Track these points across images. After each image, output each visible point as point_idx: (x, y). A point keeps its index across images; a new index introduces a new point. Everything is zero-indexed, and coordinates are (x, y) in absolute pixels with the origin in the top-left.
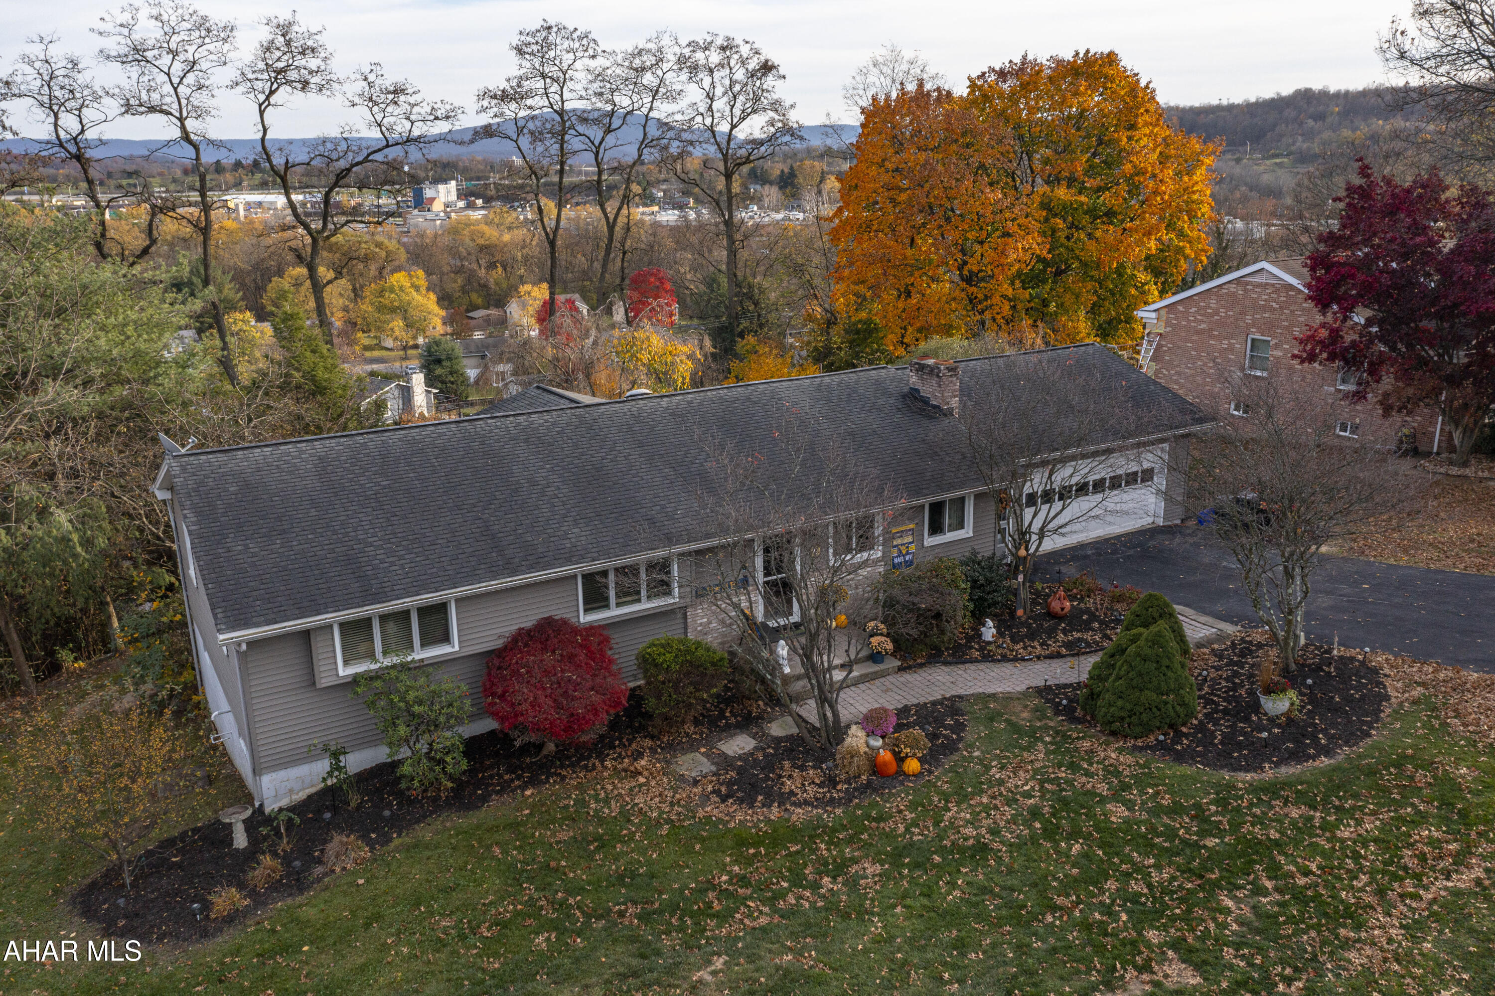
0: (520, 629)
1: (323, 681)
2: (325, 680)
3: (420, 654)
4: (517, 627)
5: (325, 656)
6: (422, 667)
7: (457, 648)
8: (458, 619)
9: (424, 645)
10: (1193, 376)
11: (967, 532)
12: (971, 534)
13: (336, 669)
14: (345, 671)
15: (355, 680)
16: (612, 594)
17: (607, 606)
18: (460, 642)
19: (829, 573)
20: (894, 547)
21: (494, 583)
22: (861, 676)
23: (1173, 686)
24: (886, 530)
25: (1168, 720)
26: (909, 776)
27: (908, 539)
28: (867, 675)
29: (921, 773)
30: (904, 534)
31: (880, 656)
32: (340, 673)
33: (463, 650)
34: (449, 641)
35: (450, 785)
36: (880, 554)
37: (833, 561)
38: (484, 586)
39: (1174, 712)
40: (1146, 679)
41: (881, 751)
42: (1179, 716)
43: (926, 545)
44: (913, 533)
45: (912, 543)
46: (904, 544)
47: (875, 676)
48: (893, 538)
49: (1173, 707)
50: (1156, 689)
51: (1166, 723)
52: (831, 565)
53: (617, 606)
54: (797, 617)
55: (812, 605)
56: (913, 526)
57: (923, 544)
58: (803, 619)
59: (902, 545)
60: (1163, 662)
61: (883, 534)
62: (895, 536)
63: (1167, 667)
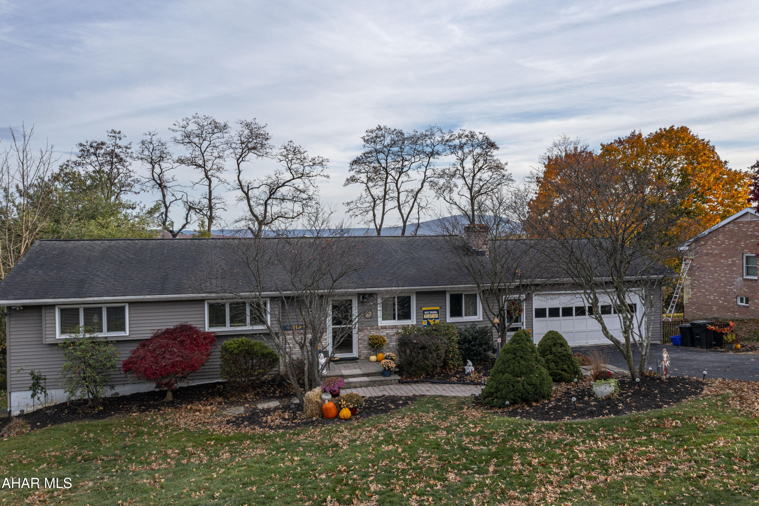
0: (167, 329)
1: (47, 340)
2: (49, 341)
3: (105, 334)
4: (165, 328)
5: (49, 325)
6: (107, 342)
7: (128, 334)
8: (129, 317)
9: (109, 330)
10: (713, 283)
11: (479, 317)
12: (481, 319)
13: (55, 334)
14: (59, 335)
15: (65, 345)
16: (228, 318)
17: (224, 324)
18: (130, 331)
19: (377, 329)
20: (424, 319)
21: (148, 297)
22: (371, 381)
23: (524, 371)
24: (419, 308)
25: (520, 395)
26: (342, 419)
27: (434, 315)
28: (375, 382)
29: (350, 419)
30: (432, 312)
31: (386, 372)
32: (57, 337)
33: (131, 336)
34: (124, 329)
35: (101, 408)
36: (415, 323)
37: (381, 323)
38: (142, 297)
39: (524, 389)
40: (506, 365)
41: (326, 401)
42: (528, 393)
43: (448, 321)
44: (438, 313)
45: (438, 319)
46: (432, 319)
47: (381, 383)
48: (424, 314)
49: (523, 385)
50: (512, 372)
51: (519, 397)
52: (379, 324)
53: (231, 326)
54: (355, 354)
55: (366, 347)
56: (438, 308)
57: (446, 320)
58: (360, 356)
59: (430, 319)
60: (518, 354)
61: (417, 310)
62: (425, 313)
63: (521, 357)
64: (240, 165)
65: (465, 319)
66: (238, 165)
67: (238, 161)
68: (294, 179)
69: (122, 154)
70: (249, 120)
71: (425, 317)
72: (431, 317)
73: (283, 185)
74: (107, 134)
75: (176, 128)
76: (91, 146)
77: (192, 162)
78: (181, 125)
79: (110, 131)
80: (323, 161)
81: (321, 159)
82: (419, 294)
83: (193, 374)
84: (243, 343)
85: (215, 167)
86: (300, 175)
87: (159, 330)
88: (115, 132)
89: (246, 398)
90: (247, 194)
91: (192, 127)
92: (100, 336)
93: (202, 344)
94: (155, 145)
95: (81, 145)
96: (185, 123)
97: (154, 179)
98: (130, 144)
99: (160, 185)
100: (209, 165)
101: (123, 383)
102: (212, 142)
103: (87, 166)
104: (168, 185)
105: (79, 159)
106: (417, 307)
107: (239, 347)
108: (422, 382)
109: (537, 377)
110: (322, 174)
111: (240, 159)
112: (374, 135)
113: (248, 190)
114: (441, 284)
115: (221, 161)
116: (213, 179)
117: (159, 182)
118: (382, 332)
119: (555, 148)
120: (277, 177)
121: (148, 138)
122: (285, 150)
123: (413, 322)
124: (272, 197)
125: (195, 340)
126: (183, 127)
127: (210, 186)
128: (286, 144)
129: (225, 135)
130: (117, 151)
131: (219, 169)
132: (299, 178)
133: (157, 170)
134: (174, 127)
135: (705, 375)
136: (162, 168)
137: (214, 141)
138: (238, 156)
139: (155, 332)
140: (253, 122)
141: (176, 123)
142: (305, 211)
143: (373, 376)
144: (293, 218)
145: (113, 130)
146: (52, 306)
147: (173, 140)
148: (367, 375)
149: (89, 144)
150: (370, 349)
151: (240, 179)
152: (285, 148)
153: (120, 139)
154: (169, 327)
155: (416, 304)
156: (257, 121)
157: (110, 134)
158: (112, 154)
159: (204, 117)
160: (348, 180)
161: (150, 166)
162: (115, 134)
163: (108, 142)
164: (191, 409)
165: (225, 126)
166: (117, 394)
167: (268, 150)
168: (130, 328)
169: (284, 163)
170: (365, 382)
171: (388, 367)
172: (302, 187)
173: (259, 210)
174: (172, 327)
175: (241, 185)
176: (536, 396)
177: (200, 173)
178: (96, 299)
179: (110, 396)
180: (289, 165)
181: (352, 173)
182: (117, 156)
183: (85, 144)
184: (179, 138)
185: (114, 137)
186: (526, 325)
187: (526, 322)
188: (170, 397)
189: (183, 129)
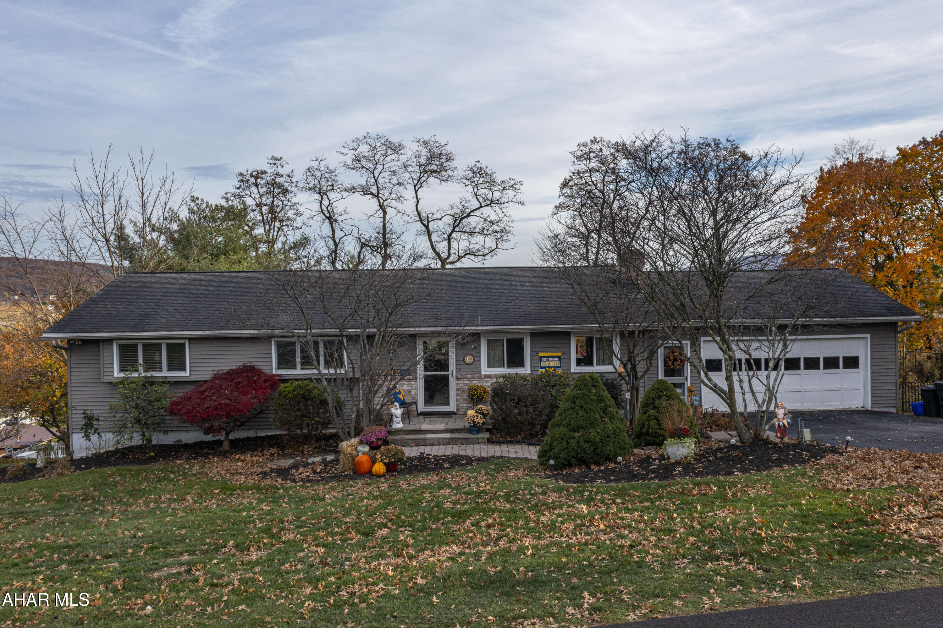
1: (105, 378)
2: (107, 379)
3: (165, 373)
4: (228, 368)
5: (107, 362)
6: (165, 382)
7: (188, 374)
8: (190, 355)
9: (169, 369)
11: (615, 367)
13: (113, 372)
14: (117, 374)
15: (122, 382)
16: (298, 360)
17: (294, 367)
18: (190, 371)
19: (480, 377)
20: (542, 368)
21: (208, 332)
22: (452, 439)
23: (583, 424)
24: (534, 353)
25: (572, 454)
26: (374, 475)
27: (555, 363)
28: (457, 439)
29: (384, 475)
30: (551, 359)
31: (474, 428)
32: (116, 375)
33: (192, 377)
34: (184, 369)
35: (152, 454)
36: (529, 371)
37: (485, 370)
38: (201, 332)
39: (579, 447)
40: (564, 416)
41: (360, 454)
42: (585, 452)
43: (573, 371)
44: (560, 360)
45: (559, 367)
46: (551, 367)
47: (465, 441)
48: (541, 360)
49: (578, 443)
50: (568, 425)
51: (574, 457)
52: (483, 372)
53: (302, 369)
54: (452, 407)
55: (466, 400)
56: (560, 354)
57: (570, 370)
58: (458, 410)
59: (549, 367)
60: (578, 402)
61: (531, 356)
62: (543, 359)
63: (582, 407)
64: (418, 193)
65: (596, 368)
66: (416, 192)
67: (415, 187)
68: (481, 207)
69: (286, 184)
70: (427, 138)
71: (543, 364)
72: (550, 365)
73: (469, 215)
74: (266, 161)
75: (346, 151)
76: (251, 176)
77: (365, 191)
78: (351, 147)
79: (270, 157)
80: (515, 183)
81: (513, 182)
82: (534, 335)
83: (249, 424)
84: (300, 387)
85: (393, 196)
86: (489, 203)
87: (219, 370)
88: (276, 159)
89: (303, 451)
90: (427, 227)
91: (364, 149)
92: (157, 375)
93: (261, 387)
94: (323, 172)
95: (241, 174)
96: (355, 144)
97: (322, 212)
98: (292, 172)
99: (329, 218)
100: (384, 194)
101: (185, 429)
102: (386, 166)
103: (246, 199)
104: (339, 219)
105: (237, 191)
106: (531, 352)
107: (294, 391)
108: (518, 442)
109: (598, 433)
110: (514, 200)
111: (418, 185)
112: (587, 150)
113: (428, 222)
114: (560, 322)
115: (400, 188)
116: (388, 210)
117: (328, 215)
118: (486, 382)
119: (838, 156)
120: (463, 206)
121: (315, 164)
122: (470, 172)
123: (526, 370)
124: (456, 229)
125: (255, 382)
126: (353, 149)
127: (384, 218)
128: (473, 165)
129: (401, 157)
130: (278, 180)
131: (399, 198)
132: (487, 206)
133: (326, 202)
134: (343, 150)
135: (848, 442)
136: (330, 198)
137: (389, 165)
138: (416, 182)
139: (215, 372)
140: (432, 139)
141: (345, 145)
142: (500, 246)
143: (458, 433)
144: (484, 256)
145: (273, 157)
146: (110, 341)
147: (342, 165)
148: (451, 431)
149: (249, 173)
150: (470, 403)
151: (419, 209)
152: (471, 169)
153: (282, 166)
154: (232, 368)
155: (531, 348)
156: (437, 139)
157: (271, 161)
158: (273, 183)
159: (376, 137)
160: (556, 207)
161: (318, 197)
162: (276, 161)
163: (269, 171)
164: (239, 458)
165: (399, 146)
166: (180, 441)
167: (449, 172)
168: (190, 367)
169: (470, 188)
170: (445, 439)
171: (474, 422)
172: (493, 217)
173: (442, 247)
174: (235, 368)
175: (420, 217)
176: (596, 458)
177: (373, 204)
178: (152, 333)
179: (172, 443)
180: (476, 190)
181: (562, 199)
182: (280, 186)
183: (245, 173)
184: (349, 162)
185: (274, 164)
186: (691, 380)
187: (691, 377)
188: (226, 446)
189: (353, 152)
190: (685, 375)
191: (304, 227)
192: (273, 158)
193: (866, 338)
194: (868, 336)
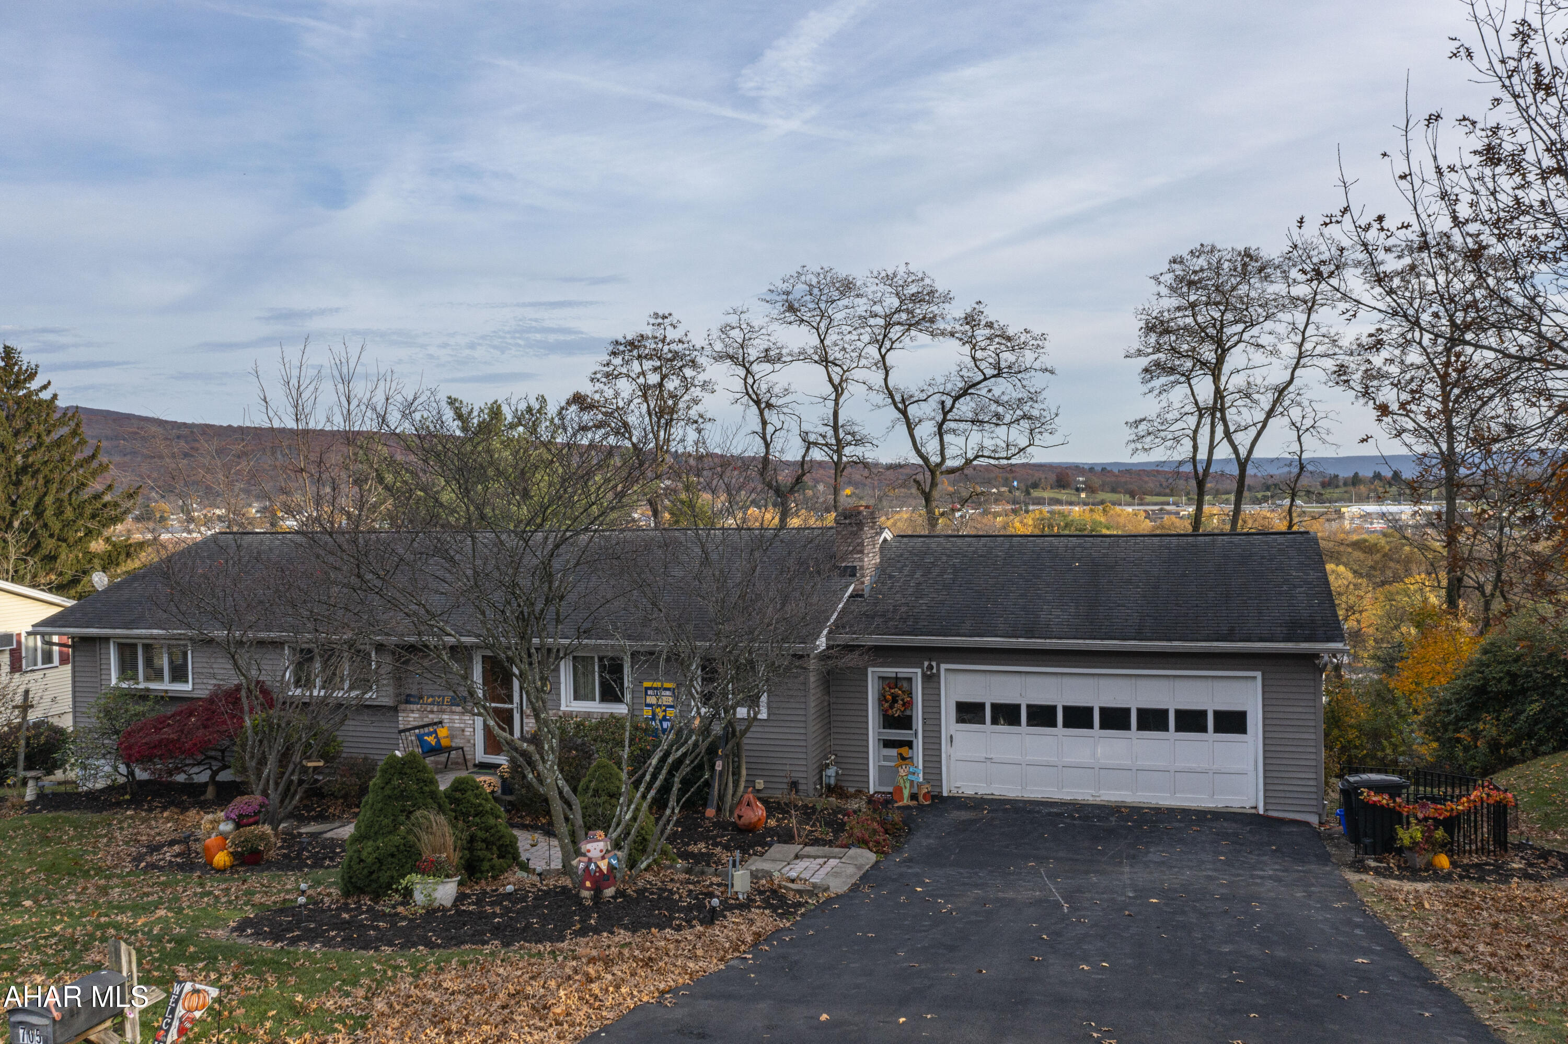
1: (103, 687)
3: (164, 685)
5: (105, 667)
6: (162, 697)
7: (190, 688)
8: (193, 662)
9: (169, 680)
11: (761, 710)
12: (765, 716)
13: (110, 680)
14: (115, 683)
18: (191, 683)
20: (647, 705)
24: (637, 682)
26: (214, 869)
30: (661, 693)
33: (195, 692)
35: (128, 797)
36: (627, 711)
37: (566, 704)
44: (674, 695)
45: (672, 707)
46: (661, 706)
48: (646, 694)
52: (563, 708)
56: (675, 685)
59: (658, 706)
61: (635, 685)
62: (649, 692)
64: (887, 358)
66: (883, 357)
67: (882, 349)
68: (985, 379)
71: (649, 700)
72: (659, 702)
73: (966, 393)
75: (774, 297)
78: (780, 290)
79: (650, 314)
82: (640, 656)
90: (904, 413)
92: (155, 687)
94: (746, 331)
96: (787, 285)
97: (747, 393)
98: (687, 335)
99: (757, 402)
104: (775, 403)
106: (633, 679)
110: (1037, 366)
111: (885, 346)
113: (906, 406)
117: (755, 398)
121: (733, 320)
123: (624, 708)
124: (949, 417)
126: (784, 294)
127: (836, 400)
132: (994, 377)
134: (769, 296)
136: (755, 372)
138: (881, 341)
139: (215, 688)
140: (902, 269)
144: (1010, 458)
146: (106, 639)
151: (890, 385)
152: (968, 316)
153: (675, 327)
155: (633, 674)
156: (912, 268)
157: (651, 321)
158: (661, 354)
159: (818, 272)
161: (739, 370)
162: (661, 318)
163: (651, 335)
168: (192, 678)
169: (968, 347)
173: (931, 447)
175: (891, 397)
178: (144, 631)
184: (780, 314)
185: (658, 324)
186: (924, 737)
187: (924, 731)
188: (210, 793)
189: (785, 297)
190: (914, 727)
191: (700, 420)
192: (656, 315)
193: (1255, 678)
194: (1258, 674)
